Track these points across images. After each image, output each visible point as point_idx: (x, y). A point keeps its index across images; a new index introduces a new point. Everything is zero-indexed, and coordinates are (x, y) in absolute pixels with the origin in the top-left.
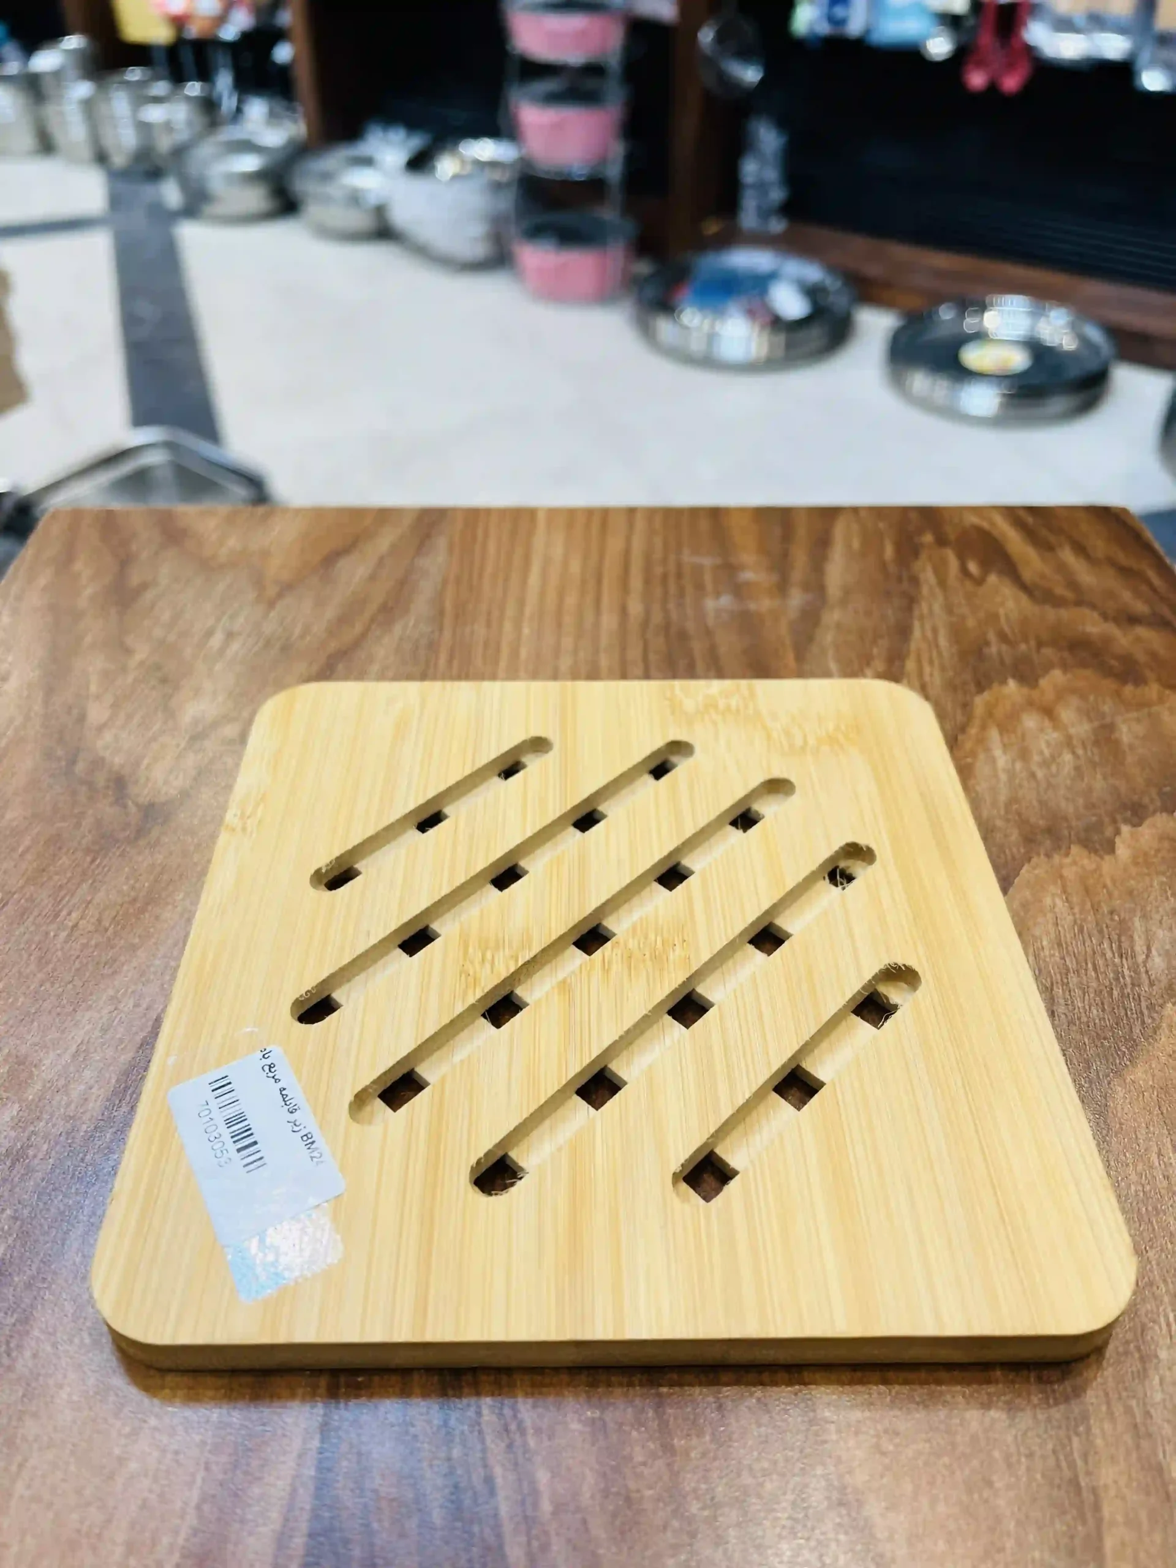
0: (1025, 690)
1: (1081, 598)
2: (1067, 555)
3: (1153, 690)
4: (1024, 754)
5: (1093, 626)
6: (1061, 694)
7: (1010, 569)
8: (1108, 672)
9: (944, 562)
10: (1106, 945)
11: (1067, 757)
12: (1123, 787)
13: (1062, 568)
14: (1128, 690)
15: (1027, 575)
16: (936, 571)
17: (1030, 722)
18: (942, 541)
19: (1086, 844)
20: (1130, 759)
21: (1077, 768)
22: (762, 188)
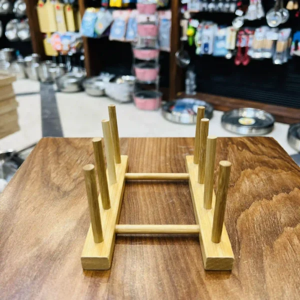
0: (252, 170)
1: (263, 153)
2: (260, 146)
3: (279, 170)
4: (252, 182)
5: (266, 159)
6: (260, 171)
7: (248, 148)
8: (269, 167)
9: (233, 147)
10: (271, 217)
11: (262, 182)
12: (274, 188)
13: (259, 148)
14: (274, 170)
15: (252, 150)
16: (232, 149)
17: (253, 176)
18: (233, 143)
19: (266, 198)
20: (275, 183)
21: (264, 185)
22: (191, 85)
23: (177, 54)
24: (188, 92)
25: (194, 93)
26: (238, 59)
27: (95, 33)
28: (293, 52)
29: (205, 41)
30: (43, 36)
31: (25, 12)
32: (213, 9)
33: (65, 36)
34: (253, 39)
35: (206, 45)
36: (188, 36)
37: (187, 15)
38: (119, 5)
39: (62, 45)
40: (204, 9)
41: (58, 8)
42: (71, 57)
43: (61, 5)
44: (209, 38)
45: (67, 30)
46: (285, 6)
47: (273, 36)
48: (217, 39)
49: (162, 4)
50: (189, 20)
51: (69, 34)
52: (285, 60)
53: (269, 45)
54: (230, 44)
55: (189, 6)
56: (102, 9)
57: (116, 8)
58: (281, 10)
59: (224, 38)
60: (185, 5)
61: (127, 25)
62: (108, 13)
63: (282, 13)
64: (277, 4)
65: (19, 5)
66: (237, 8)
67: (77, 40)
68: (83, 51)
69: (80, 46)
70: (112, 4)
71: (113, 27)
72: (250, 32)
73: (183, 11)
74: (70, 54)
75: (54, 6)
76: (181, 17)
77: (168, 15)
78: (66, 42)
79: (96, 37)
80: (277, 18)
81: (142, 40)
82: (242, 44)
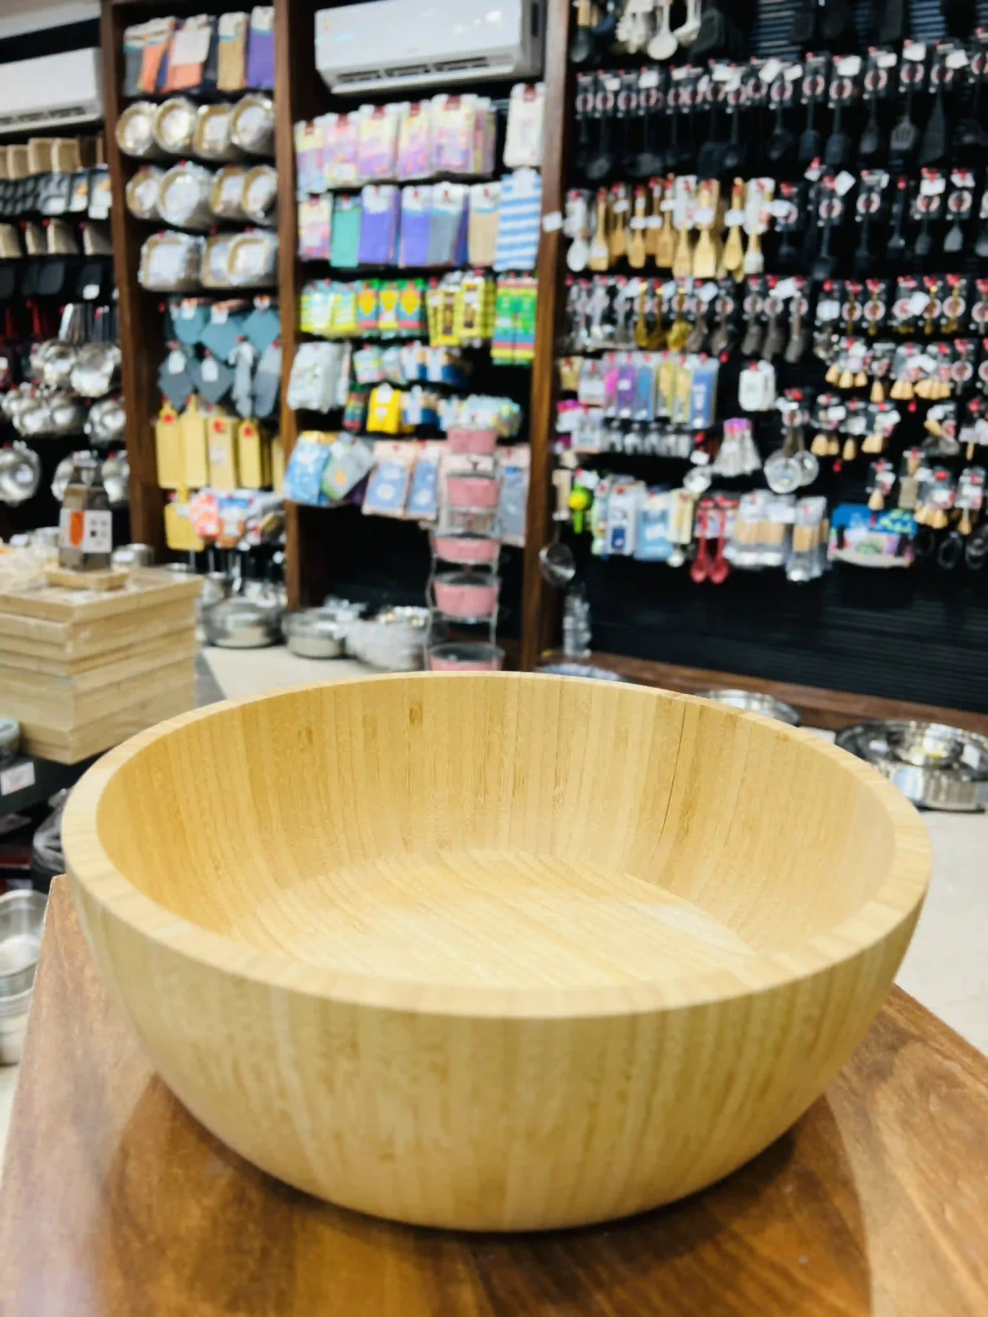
22: (576, 632)
23: (543, 554)
24: (569, 650)
25: (587, 653)
26: (701, 568)
27: (322, 494)
28: (834, 553)
29: (614, 523)
30: (165, 496)
31: (121, 433)
32: (635, 448)
33: (231, 500)
34: (734, 518)
35: (619, 534)
36: (572, 510)
37: (569, 459)
38: (391, 427)
39: (221, 523)
40: (613, 446)
41: (218, 426)
42: (243, 554)
43: (227, 421)
44: (625, 516)
45: (239, 485)
46: (808, 446)
47: (783, 513)
48: (644, 518)
49: (506, 432)
50: (575, 471)
51: (243, 494)
52: (816, 572)
53: (776, 536)
54: (679, 530)
55: (575, 439)
56: (345, 436)
57: (382, 436)
58: (799, 455)
59: (663, 517)
60: (566, 437)
61: (412, 477)
62: (360, 448)
63: (802, 462)
64: (788, 441)
65: (104, 414)
66: (695, 447)
67: (265, 511)
68: (283, 539)
69: (272, 527)
70: (372, 425)
71: (372, 481)
72: (727, 504)
73: (559, 448)
74: (244, 546)
75: (206, 422)
76: (555, 463)
77: (521, 456)
78: (234, 515)
79: (325, 504)
80: (790, 472)
81: (452, 515)
82: (710, 533)
